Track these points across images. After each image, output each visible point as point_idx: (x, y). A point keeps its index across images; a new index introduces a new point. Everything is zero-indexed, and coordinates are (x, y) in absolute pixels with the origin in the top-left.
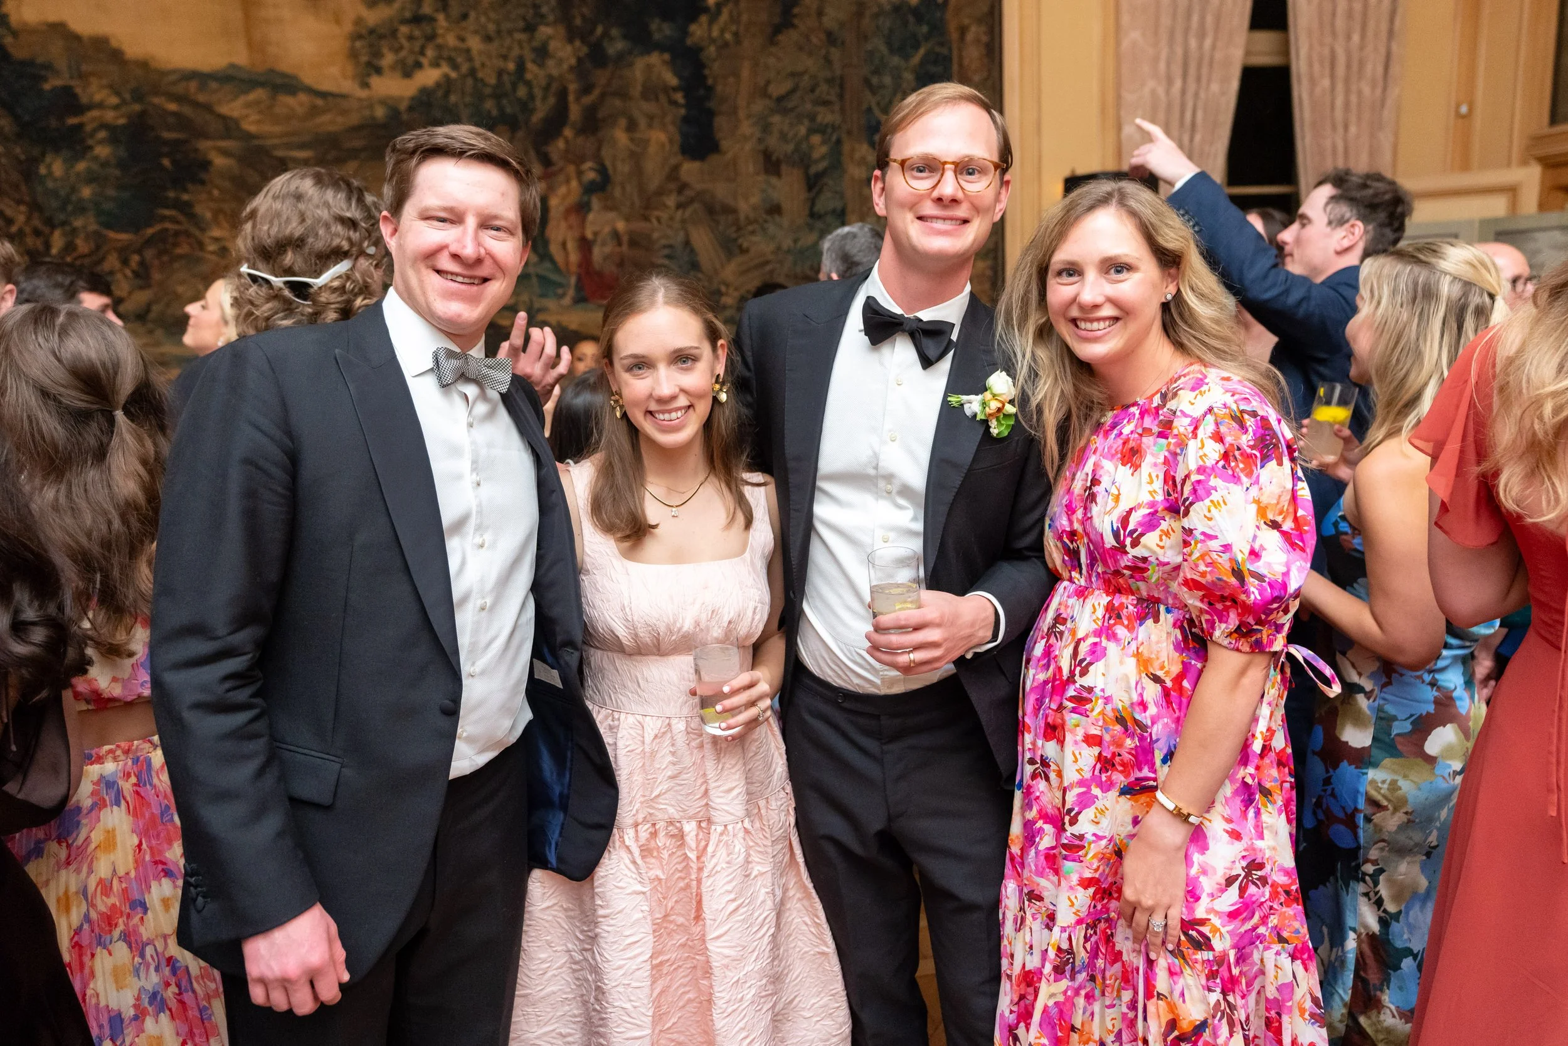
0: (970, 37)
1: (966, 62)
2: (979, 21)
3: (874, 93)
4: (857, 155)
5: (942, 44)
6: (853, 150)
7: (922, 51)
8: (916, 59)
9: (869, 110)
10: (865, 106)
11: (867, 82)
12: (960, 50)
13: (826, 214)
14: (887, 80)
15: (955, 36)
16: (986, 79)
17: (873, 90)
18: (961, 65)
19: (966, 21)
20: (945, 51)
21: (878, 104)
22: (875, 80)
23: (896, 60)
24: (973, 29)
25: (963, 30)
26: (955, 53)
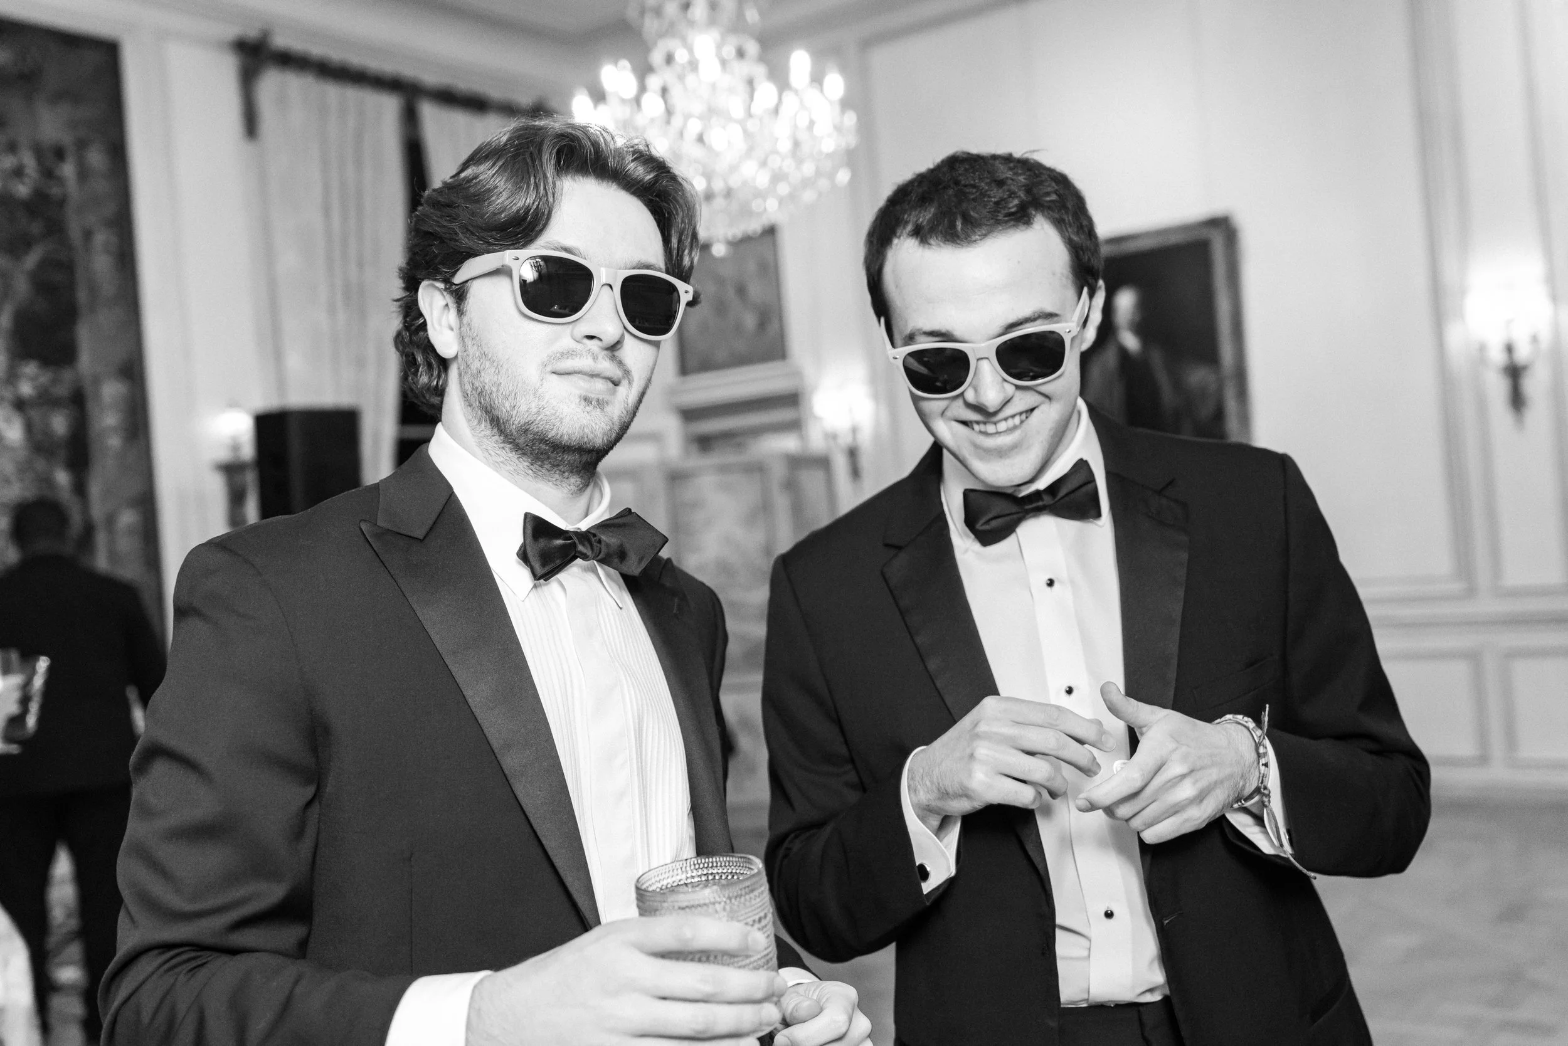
7: (36, 254)
8: (31, 261)
12: (86, 256)
15: (78, 240)
26: (80, 261)
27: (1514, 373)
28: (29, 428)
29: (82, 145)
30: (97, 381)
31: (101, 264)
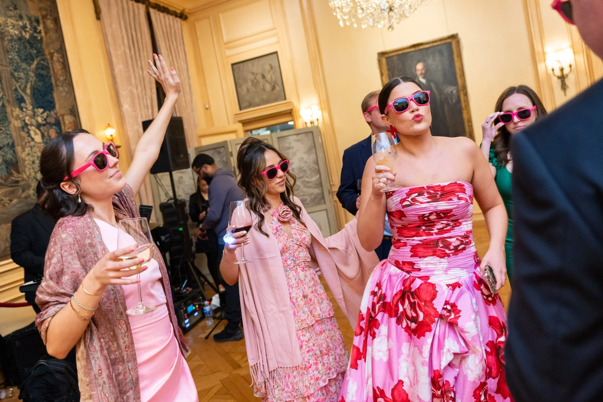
0: (55, 59)
1: (56, 70)
2: (58, 52)
3: (17, 82)
4: (15, 114)
5: (44, 60)
6: (12, 111)
7: (35, 62)
8: (34, 66)
9: (16, 90)
10: (14, 88)
11: (12, 75)
12: (52, 64)
13: (4, 146)
14: (22, 75)
15: (49, 57)
16: (66, 80)
17: (17, 79)
18: (54, 72)
19: (52, 51)
20: (45, 63)
21: (20, 87)
22: (16, 74)
23: (24, 65)
24: (56, 55)
25: (52, 55)
26: (50, 65)
27: (562, 78)
28: (43, 136)
29: (44, 17)
30: (63, 116)
31: (58, 67)
